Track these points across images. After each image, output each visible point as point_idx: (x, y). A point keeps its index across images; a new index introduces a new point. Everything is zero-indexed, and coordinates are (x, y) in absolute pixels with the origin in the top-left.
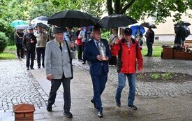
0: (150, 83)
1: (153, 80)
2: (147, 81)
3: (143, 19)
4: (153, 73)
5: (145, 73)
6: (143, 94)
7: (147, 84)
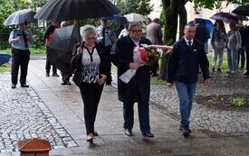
0: (229, 112)
1: (234, 107)
2: (224, 109)
3: (218, 7)
4: (234, 96)
5: (221, 96)
6: (218, 130)
7: (224, 114)
